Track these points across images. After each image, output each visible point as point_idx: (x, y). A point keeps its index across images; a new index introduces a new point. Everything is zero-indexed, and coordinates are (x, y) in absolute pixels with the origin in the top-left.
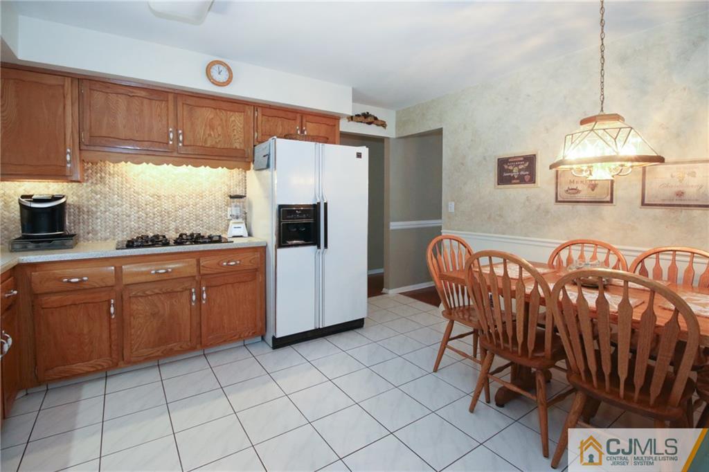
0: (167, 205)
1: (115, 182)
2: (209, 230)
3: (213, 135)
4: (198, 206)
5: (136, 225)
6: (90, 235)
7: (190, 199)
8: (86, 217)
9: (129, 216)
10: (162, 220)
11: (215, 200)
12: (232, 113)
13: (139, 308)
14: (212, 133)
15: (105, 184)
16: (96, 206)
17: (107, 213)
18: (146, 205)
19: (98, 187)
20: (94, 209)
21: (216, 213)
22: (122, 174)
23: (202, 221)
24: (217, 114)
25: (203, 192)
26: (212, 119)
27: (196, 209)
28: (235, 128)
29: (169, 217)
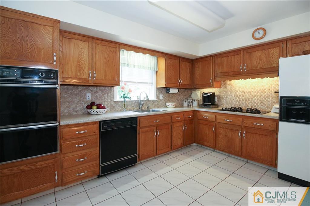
0: (247, 96)
1: (229, 87)
2: (268, 108)
3: (261, 63)
4: (262, 96)
5: (236, 103)
6: (222, 105)
7: (258, 93)
8: (221, 99)
9: (234, 100)
10: (245, 102)
11: (271, 93)
12: (271, 49)
13: (222, 132)
14: (260, 62)
15: (227, 88)
16: (224, 96)
17: (227, 98)
18: (240, 95)
19: (225, 89)
20: (223, 97)
21: (272, 100)
22: (232, 84)
23: (264, 103)
24: (263, 52)
25: (265, 90)
26: (261, 55)
27: (261, 98)
28: (274, 56)
29: (249, 101)
